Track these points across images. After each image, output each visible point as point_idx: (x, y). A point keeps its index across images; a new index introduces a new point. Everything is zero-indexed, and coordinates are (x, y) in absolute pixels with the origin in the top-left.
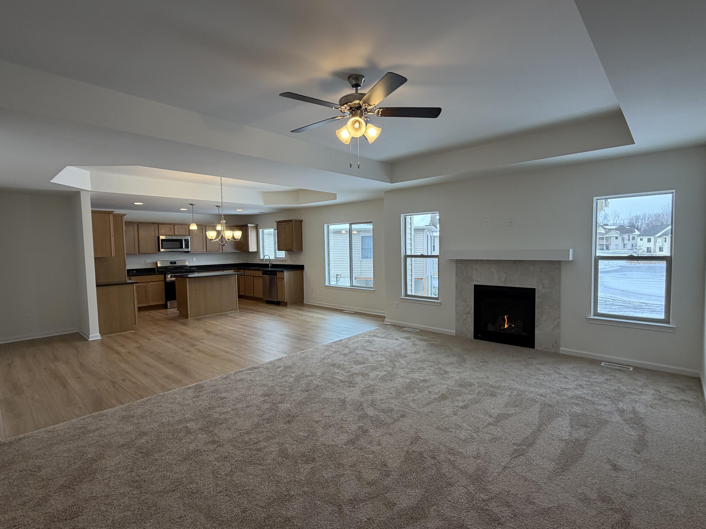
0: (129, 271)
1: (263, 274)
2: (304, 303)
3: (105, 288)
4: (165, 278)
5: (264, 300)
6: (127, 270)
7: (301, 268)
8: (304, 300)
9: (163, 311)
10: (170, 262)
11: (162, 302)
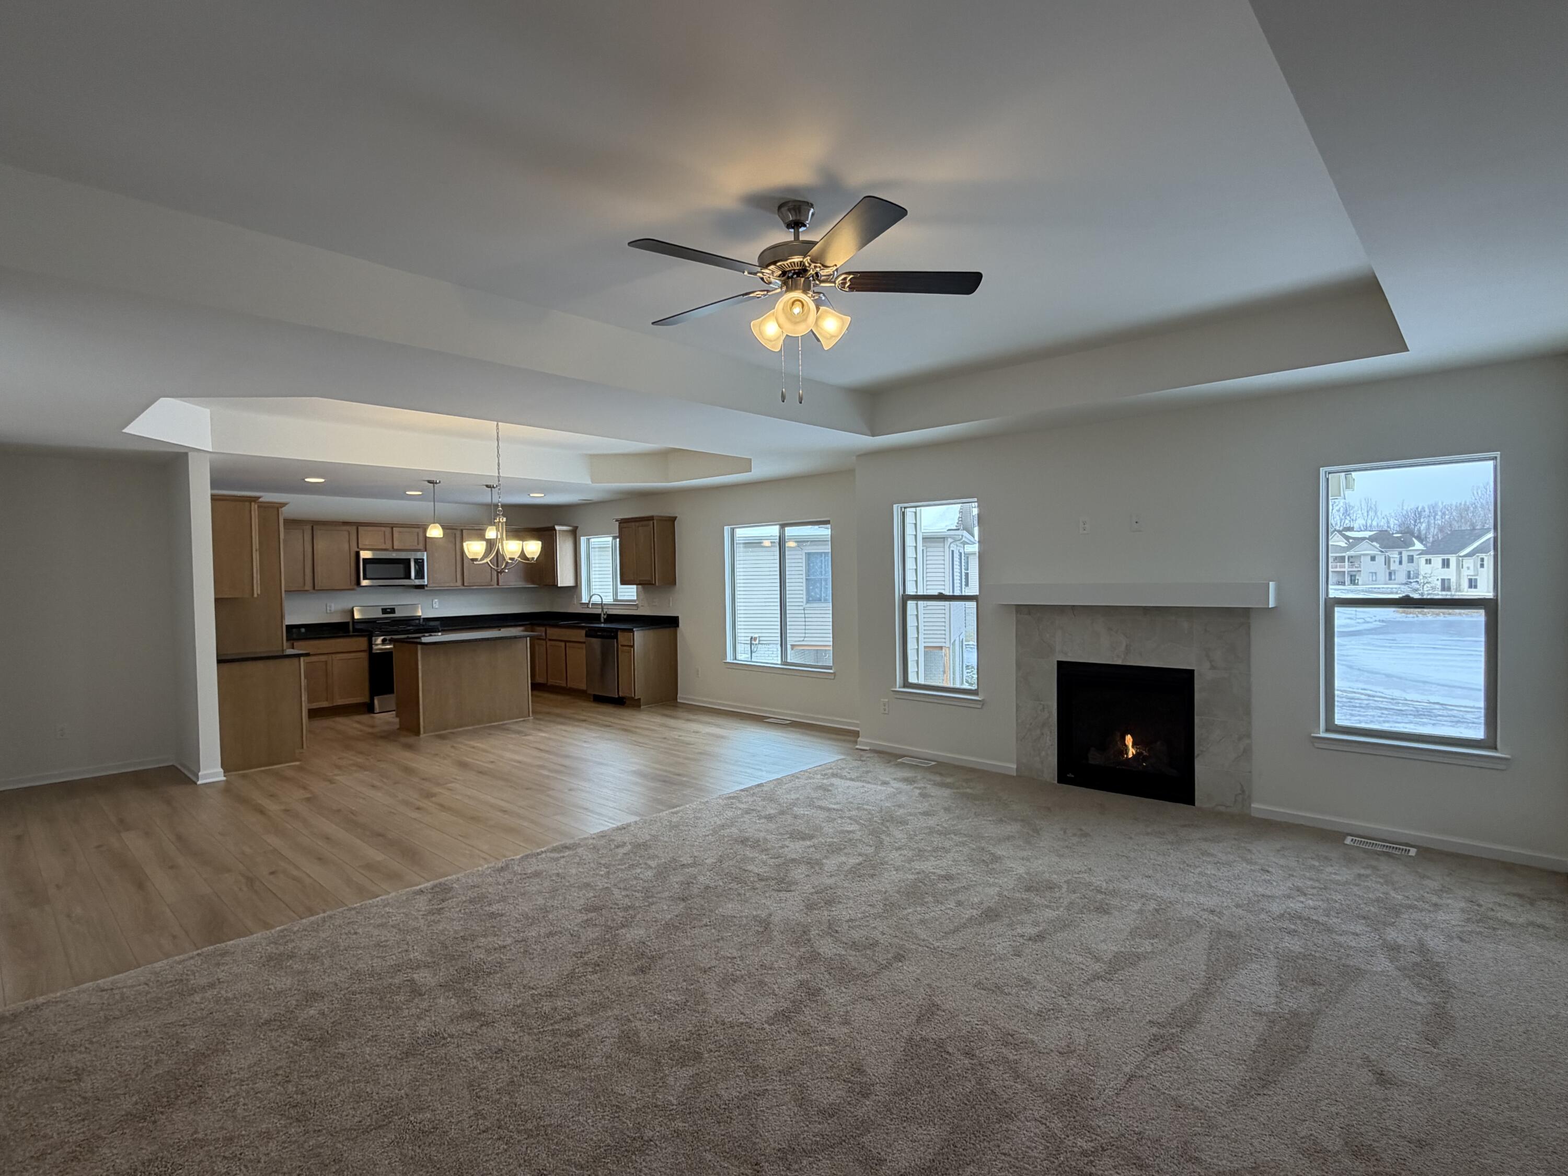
0: (289, 628)
1: (587, 636)
2: (679, 700)
3: (235, 666)
4: (370, 644)
5: (590, 694)
6: (287, 626)
7: (673, 622)
8: (679, 695)
9: (365, 718)
10: (382, 609)
11: (363, 698)
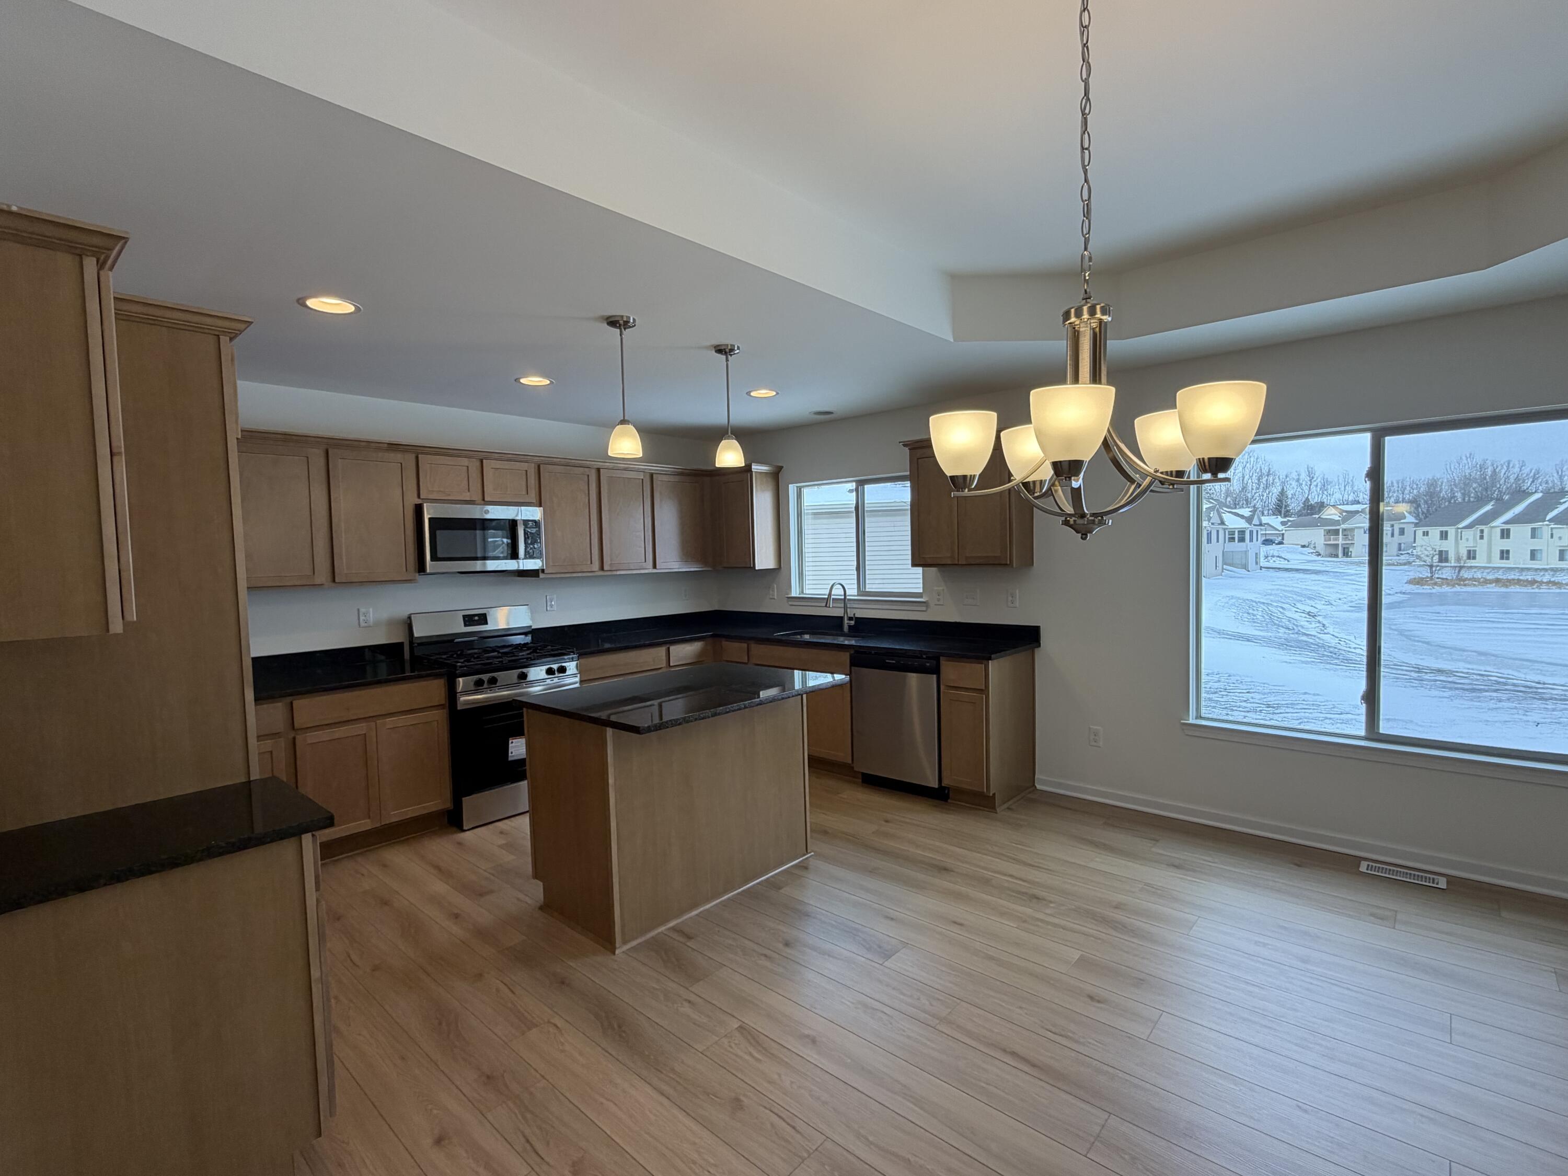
1: (855, 664)
2: (1039, 787)
4: (452, 692)
5: (857, 773)
7: (1024, 637)
8: (1037, 777)
10: (464, 617)
11: (438, 802)
